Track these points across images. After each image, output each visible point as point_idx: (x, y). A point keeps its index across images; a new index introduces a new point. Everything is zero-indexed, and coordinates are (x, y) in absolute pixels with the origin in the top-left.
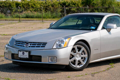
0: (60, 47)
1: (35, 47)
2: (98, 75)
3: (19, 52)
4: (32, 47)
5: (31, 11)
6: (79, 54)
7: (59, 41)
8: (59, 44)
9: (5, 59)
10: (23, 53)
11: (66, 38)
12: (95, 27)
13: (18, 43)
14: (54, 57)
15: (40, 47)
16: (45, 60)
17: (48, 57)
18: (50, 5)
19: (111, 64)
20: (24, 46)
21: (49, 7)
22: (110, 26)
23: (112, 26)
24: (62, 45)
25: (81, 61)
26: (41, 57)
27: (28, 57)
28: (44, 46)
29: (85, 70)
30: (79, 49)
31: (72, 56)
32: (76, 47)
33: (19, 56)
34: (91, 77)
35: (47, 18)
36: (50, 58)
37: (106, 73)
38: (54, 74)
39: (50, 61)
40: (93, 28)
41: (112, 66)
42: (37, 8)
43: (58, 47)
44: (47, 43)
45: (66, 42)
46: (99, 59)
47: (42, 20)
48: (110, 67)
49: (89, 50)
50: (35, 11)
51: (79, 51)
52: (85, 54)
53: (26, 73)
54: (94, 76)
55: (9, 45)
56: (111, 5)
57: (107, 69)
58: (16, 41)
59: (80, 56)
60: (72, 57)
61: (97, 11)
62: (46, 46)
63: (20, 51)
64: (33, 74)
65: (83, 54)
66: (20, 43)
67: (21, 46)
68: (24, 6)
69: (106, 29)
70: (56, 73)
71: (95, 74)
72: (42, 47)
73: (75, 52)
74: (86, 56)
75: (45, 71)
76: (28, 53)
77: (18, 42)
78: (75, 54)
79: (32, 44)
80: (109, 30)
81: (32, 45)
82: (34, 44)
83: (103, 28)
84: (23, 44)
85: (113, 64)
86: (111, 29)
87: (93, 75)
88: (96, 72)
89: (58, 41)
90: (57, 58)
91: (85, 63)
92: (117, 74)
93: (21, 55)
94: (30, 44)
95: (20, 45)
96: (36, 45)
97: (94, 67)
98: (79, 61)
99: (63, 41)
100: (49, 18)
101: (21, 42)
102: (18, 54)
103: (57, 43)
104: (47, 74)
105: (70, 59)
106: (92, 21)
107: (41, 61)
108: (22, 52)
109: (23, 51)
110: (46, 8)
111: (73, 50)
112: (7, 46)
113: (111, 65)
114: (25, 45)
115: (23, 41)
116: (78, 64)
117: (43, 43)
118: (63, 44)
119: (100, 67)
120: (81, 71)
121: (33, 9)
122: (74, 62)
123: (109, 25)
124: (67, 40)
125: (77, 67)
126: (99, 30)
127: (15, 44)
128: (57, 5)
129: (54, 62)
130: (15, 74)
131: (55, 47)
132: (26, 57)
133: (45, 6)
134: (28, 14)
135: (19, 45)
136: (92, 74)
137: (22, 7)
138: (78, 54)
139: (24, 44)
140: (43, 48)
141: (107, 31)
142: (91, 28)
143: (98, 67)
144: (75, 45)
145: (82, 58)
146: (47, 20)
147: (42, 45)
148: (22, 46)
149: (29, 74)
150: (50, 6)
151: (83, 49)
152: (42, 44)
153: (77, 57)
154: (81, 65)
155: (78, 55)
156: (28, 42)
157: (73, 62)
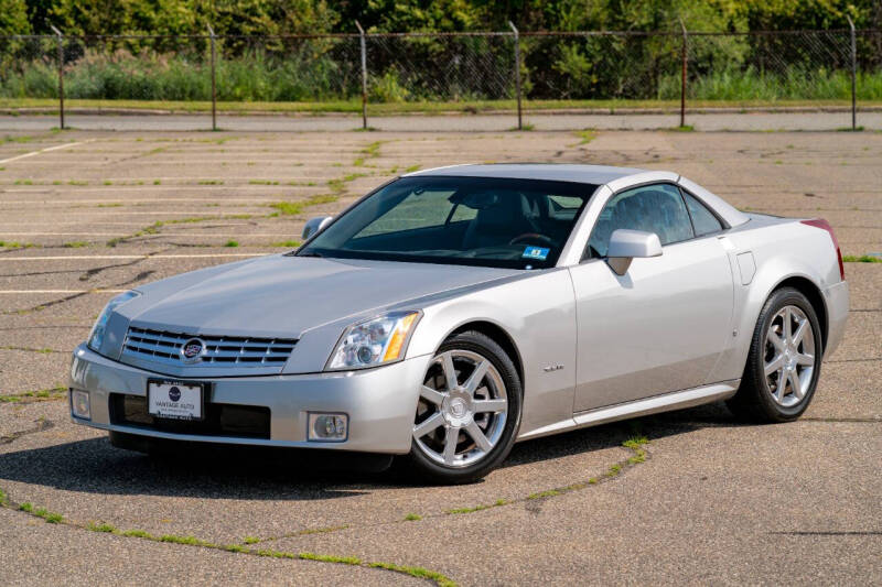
0: (364, 359)
1: (233, 359)
2: (560, 506)
3: (153, 386)
4: (218, 359)
5: (130, 47)
6: (464, 396)
7: (361, 328)
8: (359, 345)
9: (75, 420)
10: (175, 395)
11: (394, 316)
12: (547, 250)
13: (146, 341)
14: (336, 414)
15: (259, 359)
16: (289, 432)
17: (303, 416)
18: (260, 11)
19: (631, 443)
20: (176, 357)
21: (254, 19)
22: (624, 244)
23: (635, 245)
24: (377, 349)
25: (476, 434)
26: (266, 412)
27: (197, 413)
28: (284, 359)
29: (497, 477)
30: (464, 369)
31: (427, 409)
32: (446, 360)
33: (153, 409)
34: (524, 515)
35: (240, 99)
36: (314, 418)
37: (600, 495)
38: (333, 501)
39: (314, 435)
40: (537, 253)
41: (639, 452)
42: (170, 29)
43: (358, 363)
44: (297, 340)
45: (397, 334)
46: (567, 418)
47: (214, 110)
48: (628, 462)
49: (514, 372)
50: (159, 47)
51: (462, 379)
52: (492, 397)
53: (191, 495)
54: (540, 510)
55: (95, 346)
56: (671, 10)
57: (607, 472)
58: (134, 329)
59: (468, 406)
60: (425, 410)
61: (575, 49)
62: (292, 356)
63: (159, 382)
64: (226, 502)
65: (482, 397)
66: (151, 339)
67: (158, 354)
68: (86, 13)
69: (605, 258)
70: (346, 495)
71: (543, 498)
72: (269, 359)
73: (443, 387)
74: (500, 404)
75: (285, 489)
76: (197, 390)
77: (141, 331)
78: (443, 394)
79: (221, 343)
80: (620, 266)
81: (217, 351)
82: (231, 347)
83: (591, 254)
84: (171, 345)
85: (643, 440)
86: (629, 260)
87: (534, 504)
88: (550, 486)
89: (353, 333)
90: (351, 420)
91: (492, 445)
92: (656, 502)
93: (160, 401)
94: (208, 348)
95: (157, 348)
96: (238, 349)
97: (544, 463)
98: (463, 432)
99: (382, 332)
100: (257, 97)
101: (158, 333)
102: (146, 399)
103: (350, 339)
104: (297, 502)
105: (419, 419)
106: (532, 207)
107: (268, 436)
108: (166, 388)
109: (172, 382)
110: (236, 25)
111: (434, 373)
112: (81, 353)
113: (633, 450)
114: (182, 352)
115: (172, 331)
116: (460, 448)
117: (278, 341)
118: (383, 345)
119: (573, 458)
120: (476, 482)
121: (146, 33)
122: (437, 440)
123: (623, 236)
124: (403, 325)
125: (455, 463)
126: (565, 265)
127: (128, 342)
128: (310, 11)
129: (333, 438)
130: (133, 501)
131: (338, 362)
132: (187, 415)
133: (225, 14)
134: (112, 71)
135: (150, 352)
136: (528, 499)
137: (72, 22)
138: (457, 394)
139: (179, 346)
140: (275, 368)
141: (610, 272)
142: (525, 255)
143: (563, 460)
144: (443, 347)
145: (478, 417)
146: (241, 114)
147: (274, 350)
148: (167, 355)
149: (204, 503)
150: (259, 16)
151: (484, 367)
152: (272, 345)
153: (452, 411)
154: (474, 451)
155: (457, 403)
156: (199, 333)
157: (432, 437)
